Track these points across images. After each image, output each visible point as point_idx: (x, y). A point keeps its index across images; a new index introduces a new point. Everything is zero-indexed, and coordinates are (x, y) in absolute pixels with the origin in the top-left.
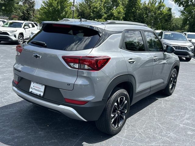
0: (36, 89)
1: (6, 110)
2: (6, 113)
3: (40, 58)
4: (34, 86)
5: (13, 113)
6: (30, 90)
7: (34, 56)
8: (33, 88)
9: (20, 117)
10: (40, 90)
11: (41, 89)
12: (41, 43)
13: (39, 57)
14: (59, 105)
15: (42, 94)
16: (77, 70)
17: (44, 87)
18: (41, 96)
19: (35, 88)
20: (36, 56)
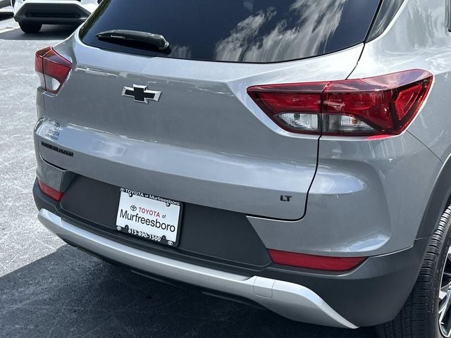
0: (146, 216)
1: (17, 294)
2: (19, 306)
3: (156, 98)
4: (134, 208)
5: (44, 302)
6: (121, 222)
7: (128, 92)
8: (130, 212)
9: (74, 316)
10: (161, 220)
11: (164, 217)
12: (148, 38)
13: (152, 95)
14: (250, 275)
15: (172, 237)
16: (316, 138)
17: (176, 209)
18: (170, 243)
19: (141, 215)
20: (139, 94)
